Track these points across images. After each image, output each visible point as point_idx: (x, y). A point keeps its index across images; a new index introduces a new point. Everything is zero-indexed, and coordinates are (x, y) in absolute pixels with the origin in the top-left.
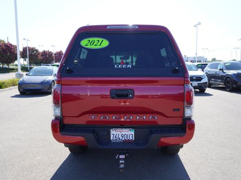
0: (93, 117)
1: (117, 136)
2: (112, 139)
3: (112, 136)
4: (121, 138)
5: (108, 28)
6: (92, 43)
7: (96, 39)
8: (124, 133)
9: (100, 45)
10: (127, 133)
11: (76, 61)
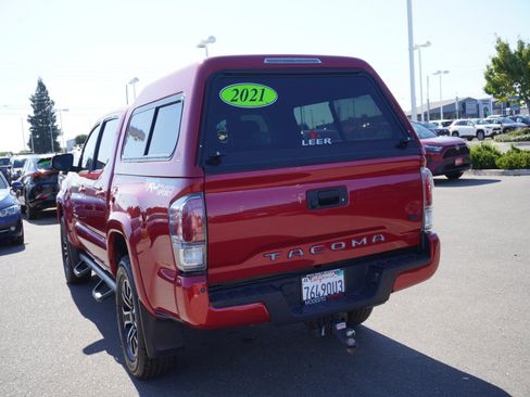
0: (273, 255)
1: (314, 291)
2: (305, 298)
3: (304, 292)
4: (322, 292)
5: (265, 61)
6: (244, 95)
7: (250, 87)
8: (325, 281)
9: (261, 100)
10: (331, 280)
11: (222, 137)
